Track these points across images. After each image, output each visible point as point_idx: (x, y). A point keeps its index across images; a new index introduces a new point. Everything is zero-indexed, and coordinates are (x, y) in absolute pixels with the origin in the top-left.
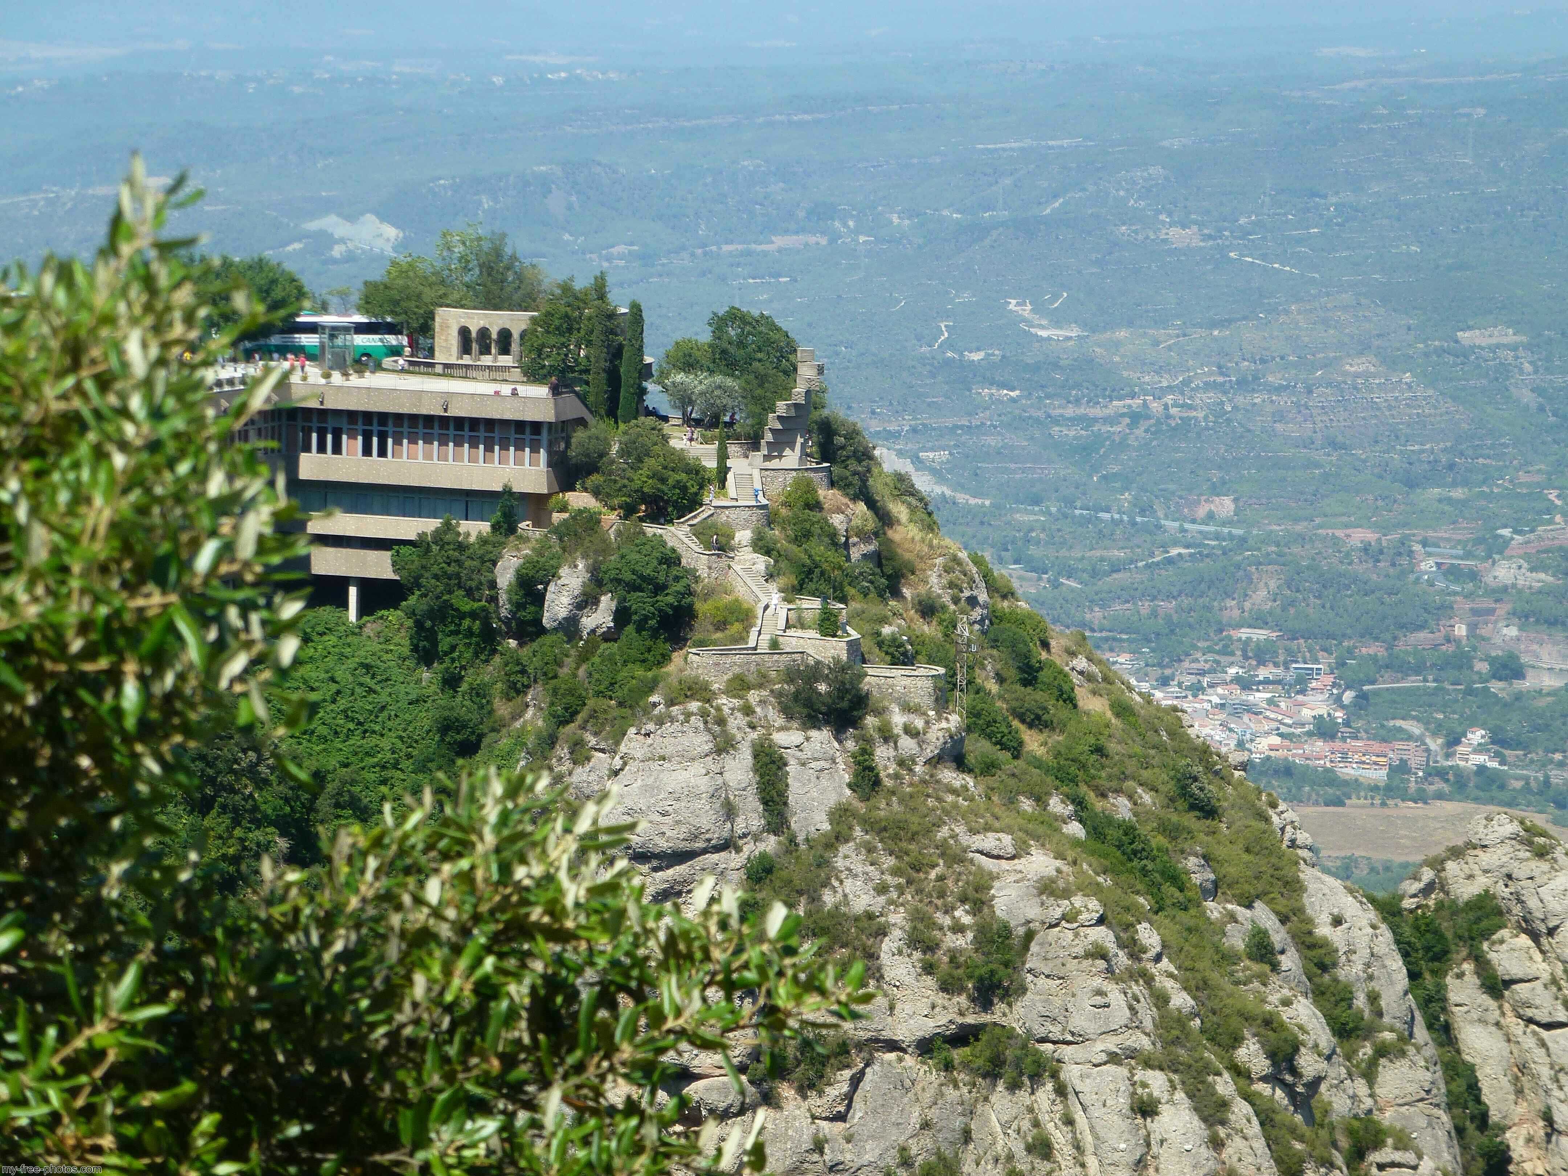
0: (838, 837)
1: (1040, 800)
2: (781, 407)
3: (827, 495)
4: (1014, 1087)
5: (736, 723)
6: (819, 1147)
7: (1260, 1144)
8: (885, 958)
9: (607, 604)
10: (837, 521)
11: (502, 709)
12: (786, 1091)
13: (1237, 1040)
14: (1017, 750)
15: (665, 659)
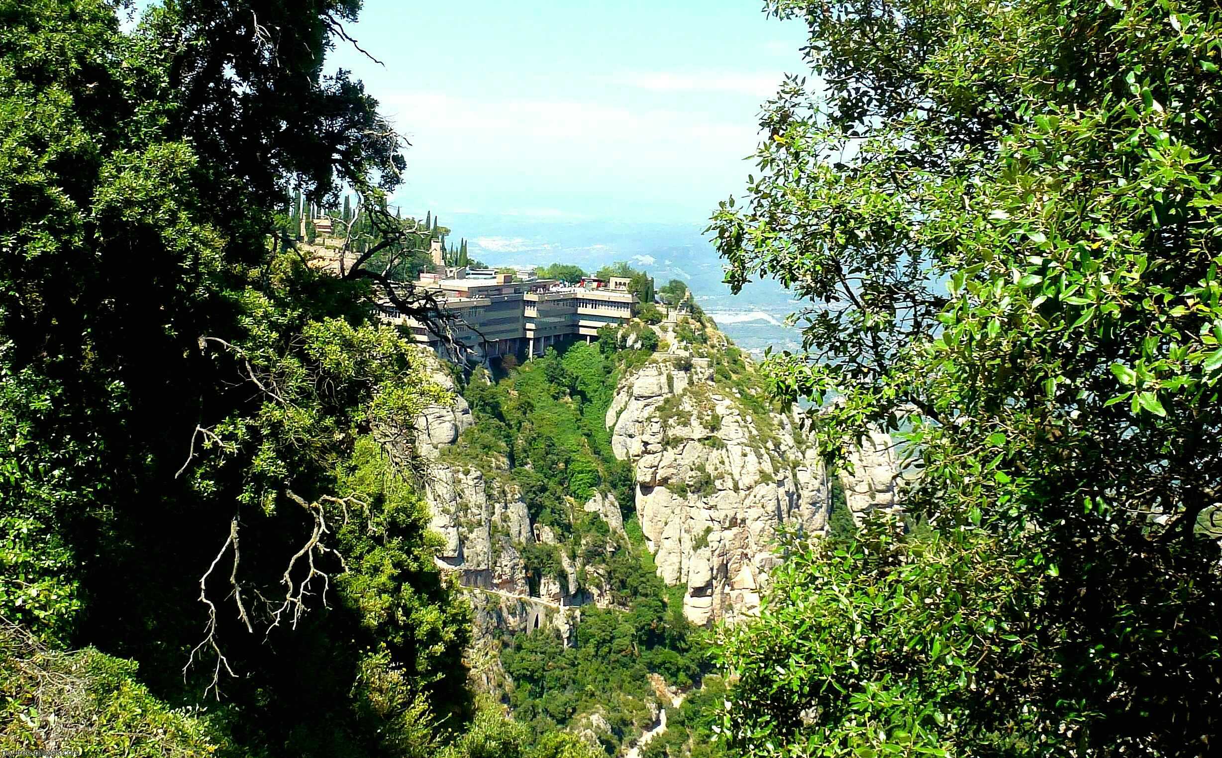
0: (684, 395)
1: (731, 389)
2: (682, 301)
3: (691, 321)
4: (718, 449)
5: (663, 369)
6: (675, 460)
7: (770, 464)
8: (692, 421)
9: (640, 342)
10: (693, 327)
11: (617, 364)
12: (669, 448)
13: (767, 442)
14: (730, 378)
15: (651, 355)
